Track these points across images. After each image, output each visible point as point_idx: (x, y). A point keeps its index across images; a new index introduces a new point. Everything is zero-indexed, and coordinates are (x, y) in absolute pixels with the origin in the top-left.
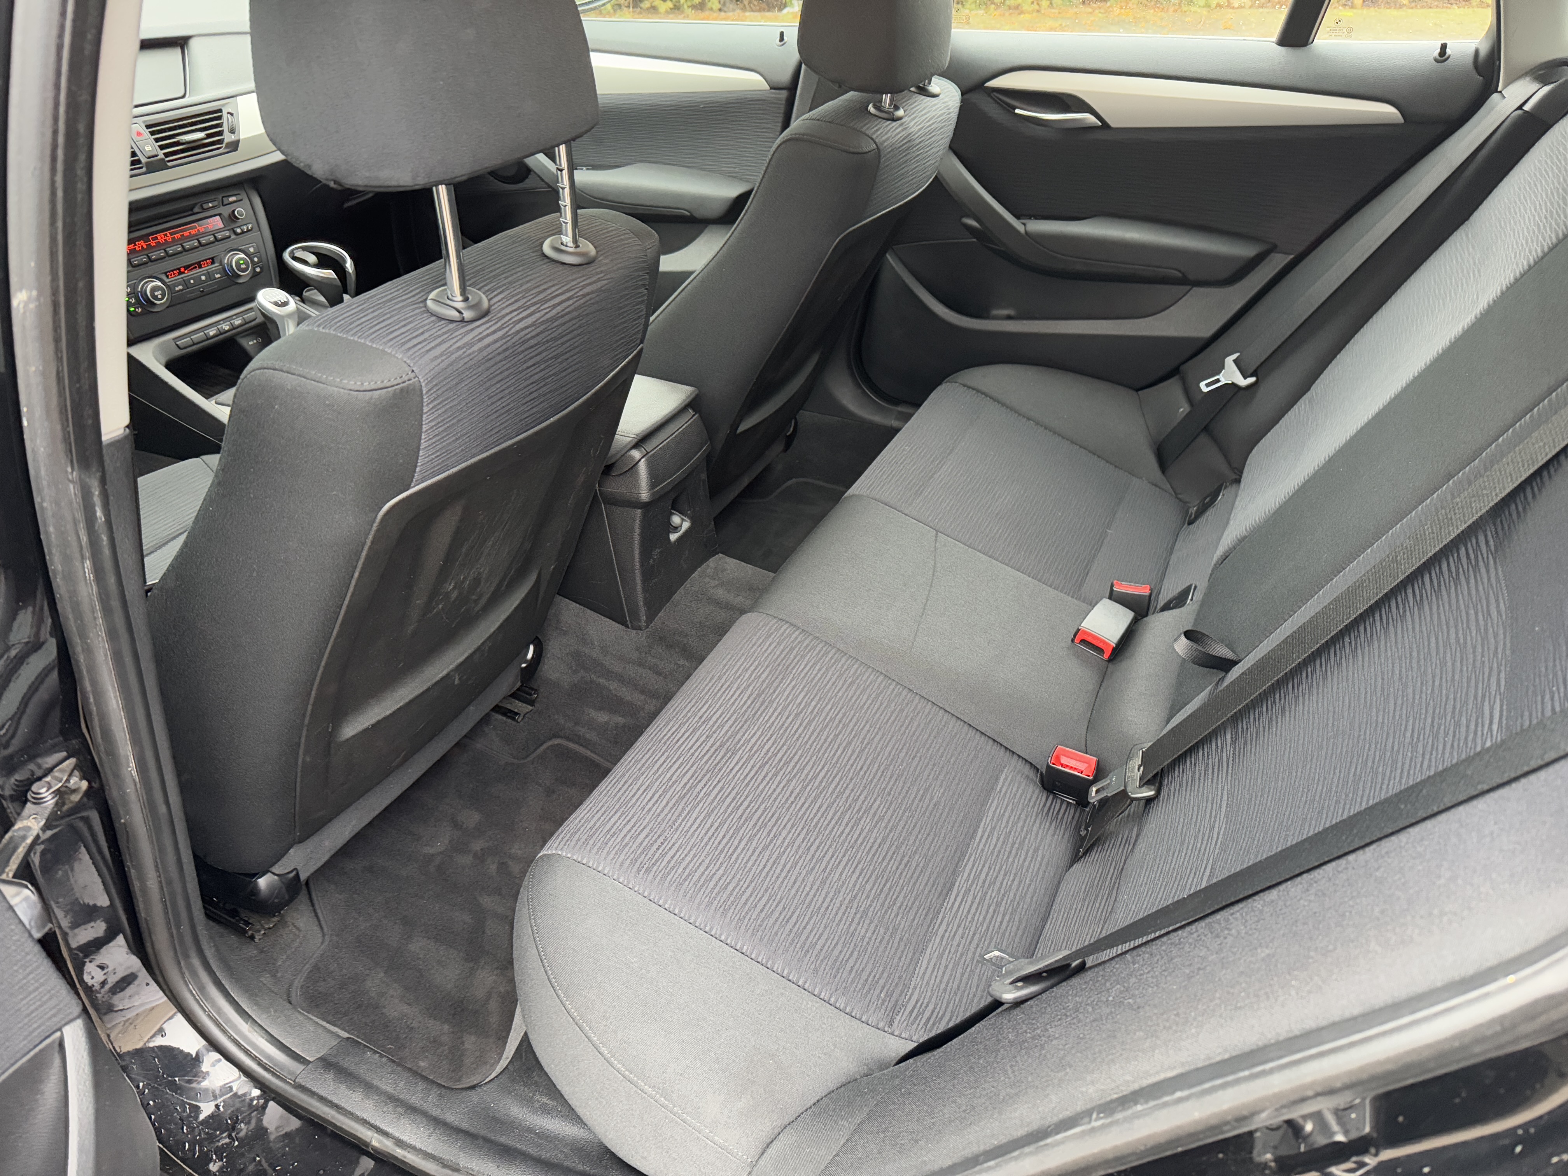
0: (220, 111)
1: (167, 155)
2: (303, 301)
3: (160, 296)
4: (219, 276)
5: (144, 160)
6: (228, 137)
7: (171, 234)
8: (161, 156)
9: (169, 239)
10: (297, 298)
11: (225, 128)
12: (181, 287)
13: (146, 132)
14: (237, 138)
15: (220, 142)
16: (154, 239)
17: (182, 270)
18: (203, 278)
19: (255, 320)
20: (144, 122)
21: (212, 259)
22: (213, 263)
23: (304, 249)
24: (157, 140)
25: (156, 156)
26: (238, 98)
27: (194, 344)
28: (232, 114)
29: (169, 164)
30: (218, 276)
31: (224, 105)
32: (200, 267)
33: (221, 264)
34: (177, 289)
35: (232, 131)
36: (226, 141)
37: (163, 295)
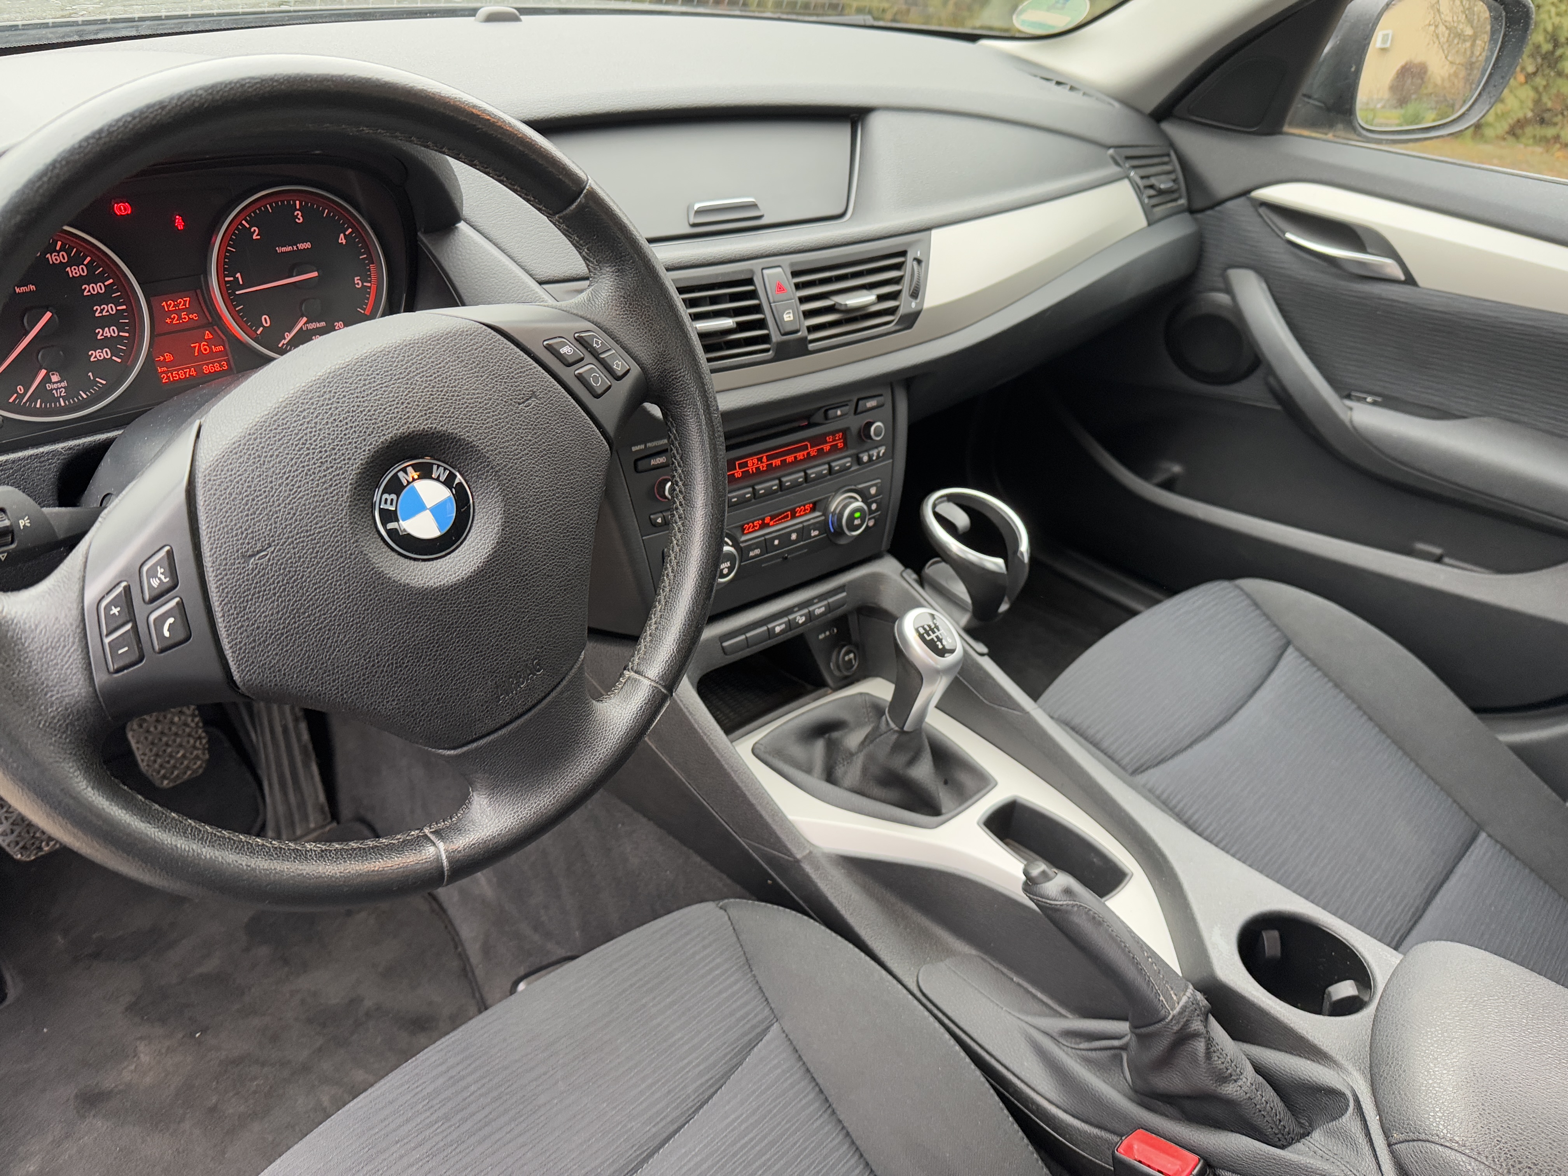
0: (903, 254)
1: (812, 329)
2: (921, 582)
3: (725, 571)
4: (816, 533)
5: (776, 337)
6: (907, 305)
7: (769, 458)
8: (803, 333)
9: (763, 466)
10: (914, 576)
11: (905, 287)
12: (757, 551)
13: (789, 283)
14: (919, 308)
15: (892, 311)
16: (741, 466)
17: (767, 520)
18: (794, 536)
19: (843, 605)
20: (792, 265)
21: (815, 504)
22: (813, 509)
23: (950, 498)
24: (803, 300)
25: (797, 331)
26: (934, 232)
27: (748, 647)
28: (919, 262)
29: (811, 346)
30: (814, 533)
31: (910, 244)
32: (794, 516)
33: (825, 514)
34: (751, 554)
35: (915, 294)
36: (901, 311)
37: (731, 569)
